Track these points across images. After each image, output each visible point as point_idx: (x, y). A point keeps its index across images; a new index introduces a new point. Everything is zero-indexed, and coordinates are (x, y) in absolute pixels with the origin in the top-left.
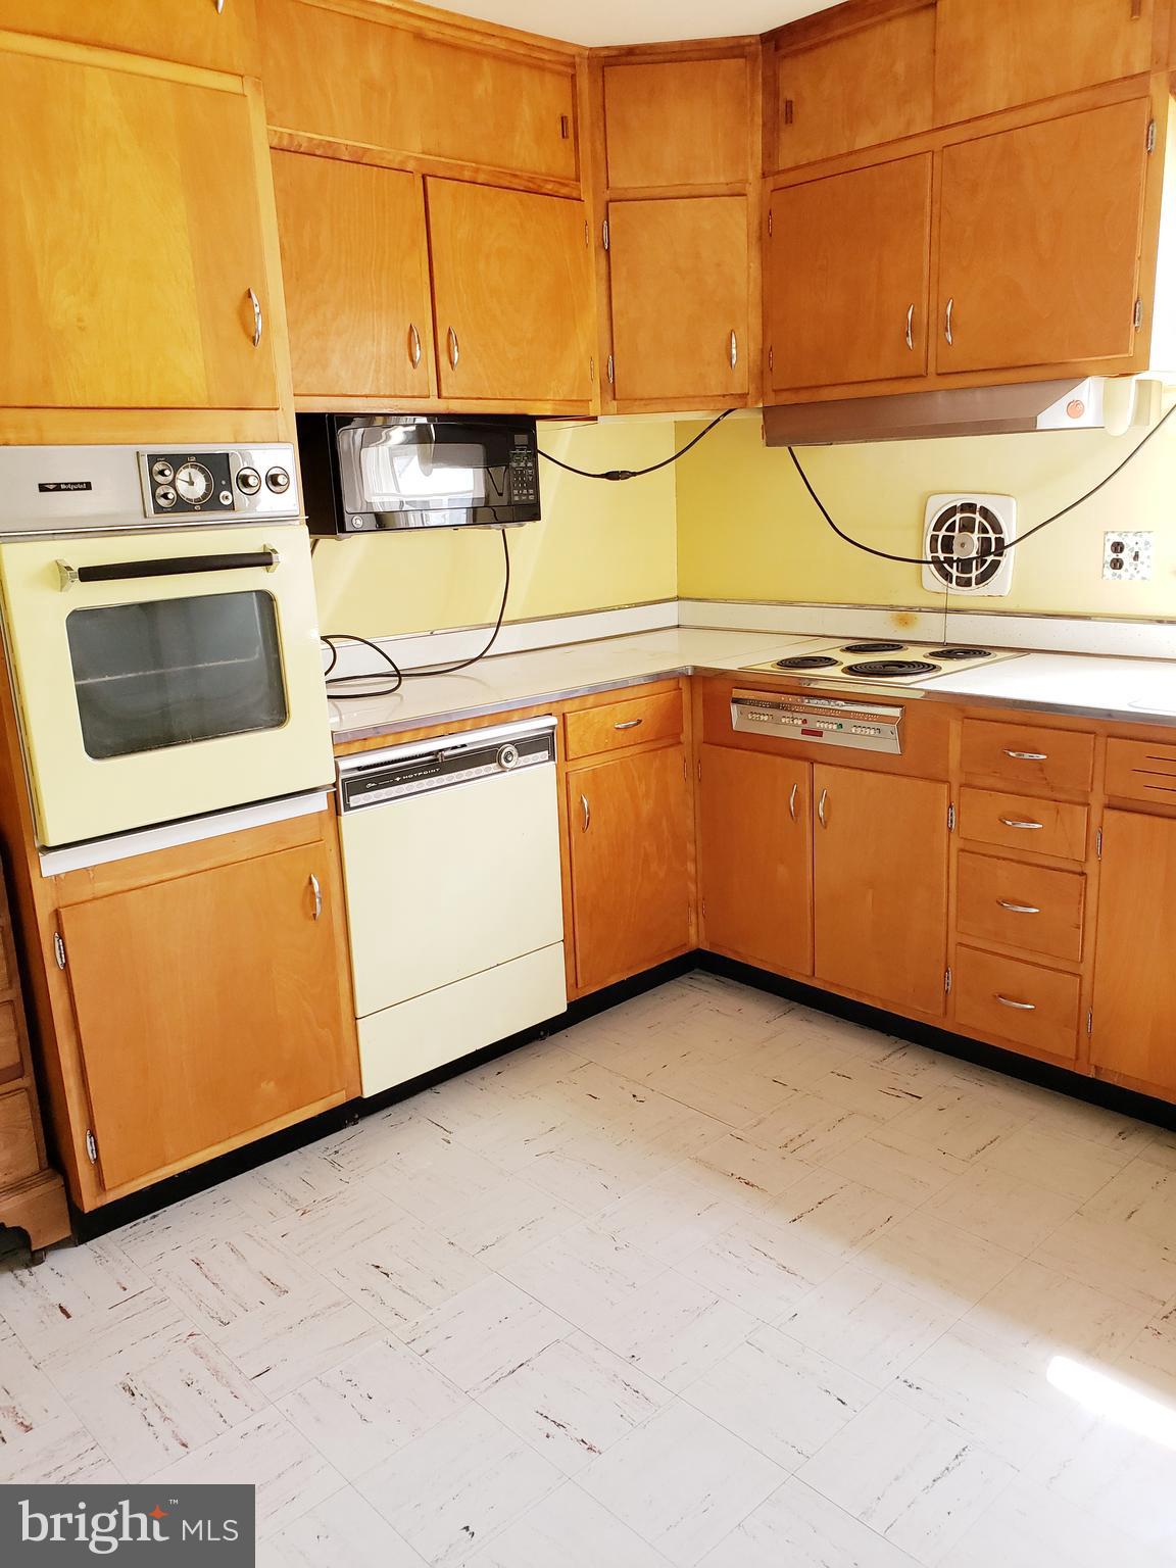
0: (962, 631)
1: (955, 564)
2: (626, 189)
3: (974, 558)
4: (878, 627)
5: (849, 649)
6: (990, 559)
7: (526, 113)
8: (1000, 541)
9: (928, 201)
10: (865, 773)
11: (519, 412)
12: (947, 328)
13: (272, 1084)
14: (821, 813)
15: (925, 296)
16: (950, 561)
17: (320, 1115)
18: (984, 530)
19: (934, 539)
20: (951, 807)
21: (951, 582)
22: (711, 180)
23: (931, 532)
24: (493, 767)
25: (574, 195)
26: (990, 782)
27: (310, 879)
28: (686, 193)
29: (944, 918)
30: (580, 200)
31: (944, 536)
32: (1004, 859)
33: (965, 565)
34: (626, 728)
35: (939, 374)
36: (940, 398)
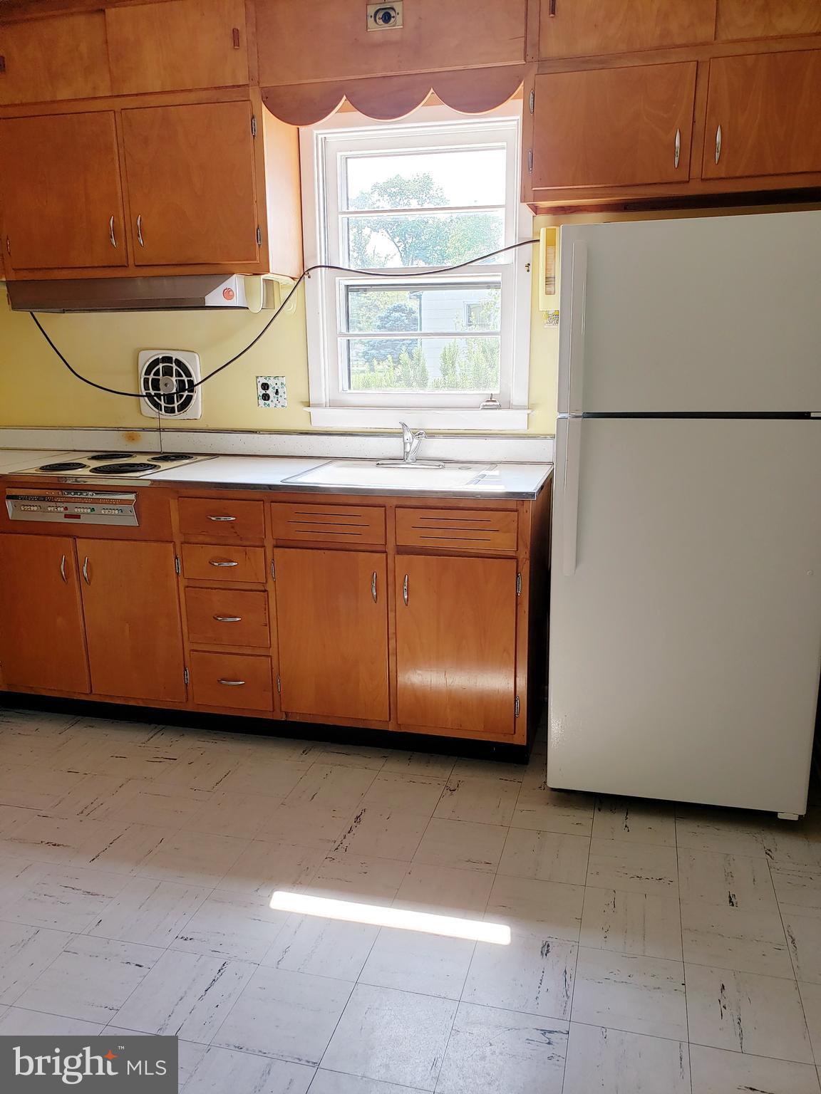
0: (172, 443)
1: (162, 397)
3: (174, 393)
4: (114, 442)
5: (94, 458)
6: (186, 394)
8: (191, 382)
9: (115, 146)
10: (114, 542)
12: (139, 235)
14: (86, 574)
15: (121, 211)
16: (159, 396)
18: (179, 375)
19: (146, 381)
20: (176, 558)
21: (161, 410)
23: (143, 376)
26: (200, 538)
29: (180, 634)
31: (153, 379)
32: (215, 589)
33: (169, 398)
35: (136, 266)
36: (139, 282)
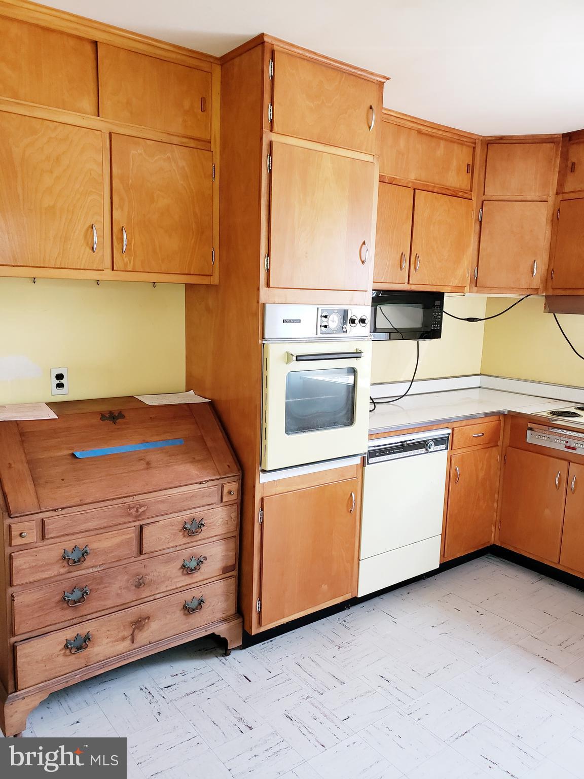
2: (492, 196)
7: (455, 163)
11: (438, 290)
13: (326, 586)
14: (572, 486)
17: (341, 603)
22: (533, 194)
24: (423, 450)
25: (469, 197)
27: (351, 494)
28: (520, 199)
30: (471, 200)
34: (477, 437)
